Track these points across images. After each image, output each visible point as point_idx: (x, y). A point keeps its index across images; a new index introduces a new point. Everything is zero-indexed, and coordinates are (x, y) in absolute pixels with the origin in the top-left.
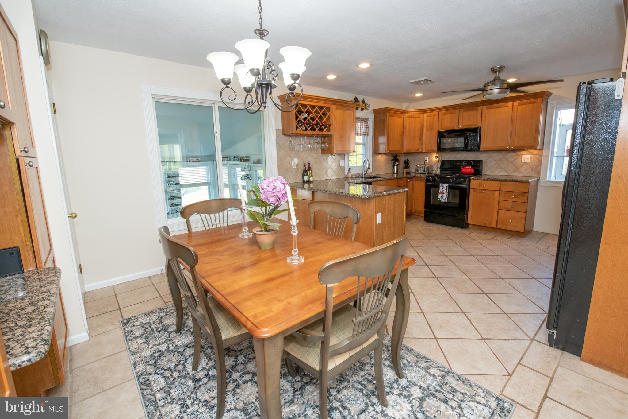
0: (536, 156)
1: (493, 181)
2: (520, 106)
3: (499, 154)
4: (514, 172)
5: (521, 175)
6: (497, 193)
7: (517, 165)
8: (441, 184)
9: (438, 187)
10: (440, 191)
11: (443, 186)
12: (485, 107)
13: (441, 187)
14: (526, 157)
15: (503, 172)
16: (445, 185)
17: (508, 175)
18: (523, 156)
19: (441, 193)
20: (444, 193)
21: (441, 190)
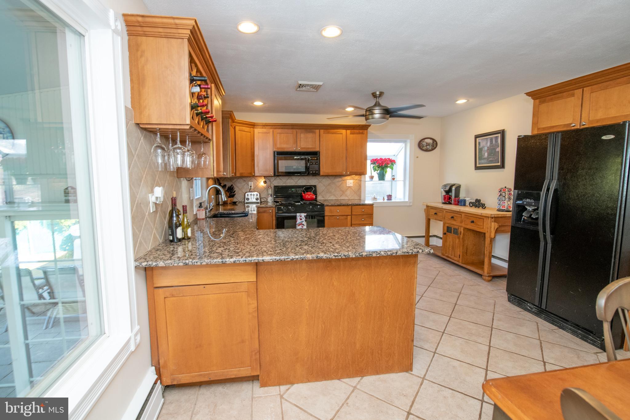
0: (357, 181)
1: (346, 206)
2: (352, 135)
3: (328, 179)
4: (341, 196)
5: (346, 198)
6: (349, 217)
7: (343, 190)
8: (298, 214)
9: (295, 218)
10: (297, 223)
11: (301, 216)
12: (322, 131)
13: (298, 218)
14: (350, 182)
15: (332, 196)
16: (303, 215)
17: (336, 199)
18: (347, 181)
19: (299, 225)
20: (304, 224)
21: (299, 221)
